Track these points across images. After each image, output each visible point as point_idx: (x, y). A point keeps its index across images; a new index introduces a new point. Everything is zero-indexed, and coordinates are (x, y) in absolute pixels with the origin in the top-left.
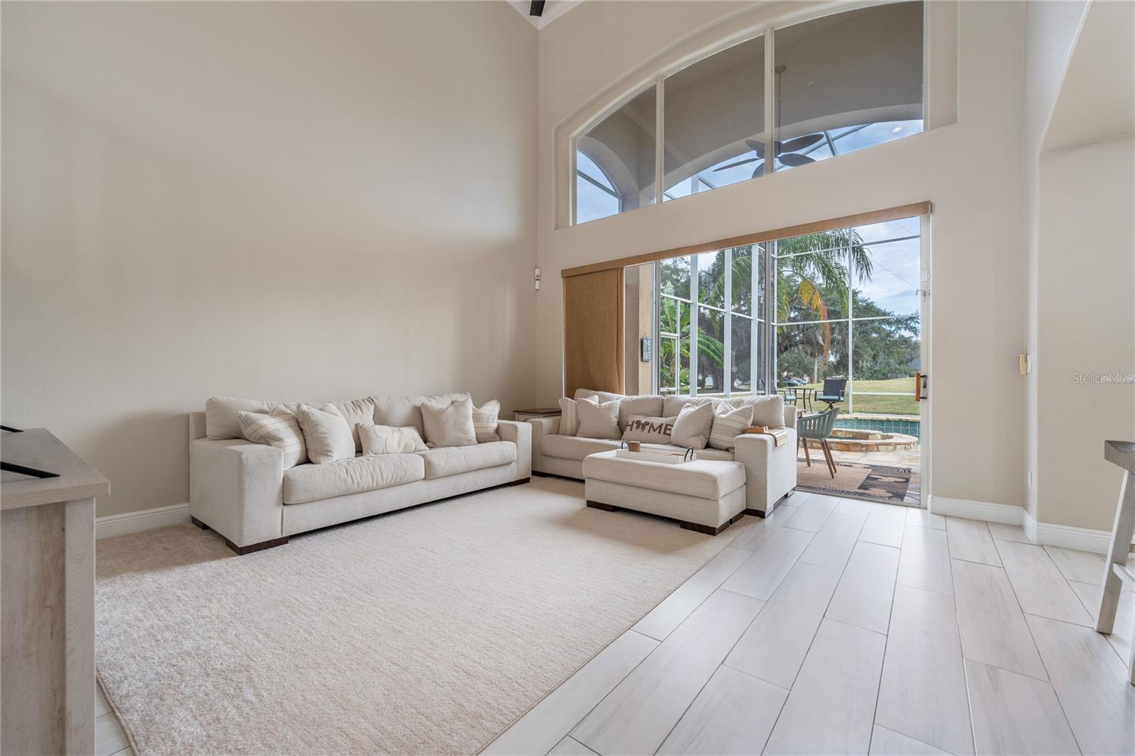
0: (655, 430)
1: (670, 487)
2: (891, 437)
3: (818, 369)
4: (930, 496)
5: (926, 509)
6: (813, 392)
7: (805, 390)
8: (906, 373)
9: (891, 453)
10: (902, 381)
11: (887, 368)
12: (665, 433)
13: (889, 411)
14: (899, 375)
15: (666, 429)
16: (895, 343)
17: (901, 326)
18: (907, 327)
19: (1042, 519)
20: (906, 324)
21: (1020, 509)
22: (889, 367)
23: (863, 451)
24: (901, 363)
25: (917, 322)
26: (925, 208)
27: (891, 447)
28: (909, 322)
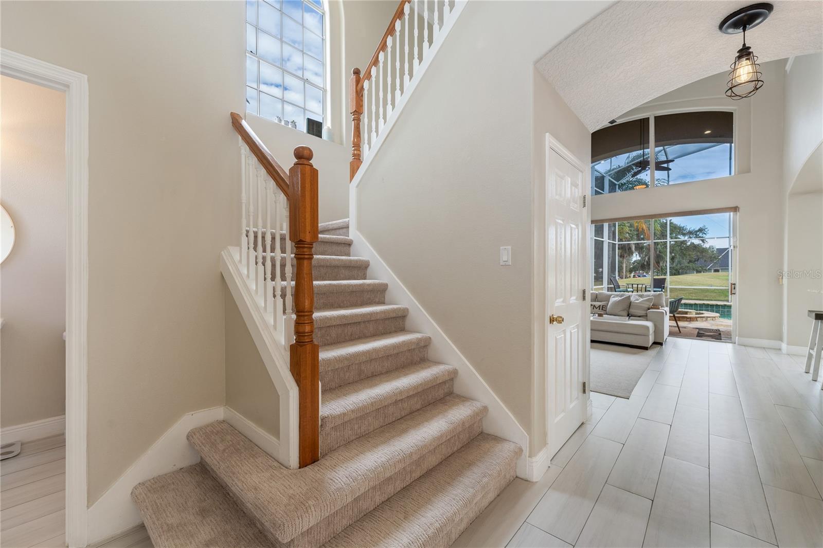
0: (596, 308)
1: (625, 331)
2: (702, 314)
3: (626, 266)
4: (737, 337)
5: (735, 343)
6: (644, 286)
7: (632, 285)
8: (694, 269)
9: (705, 322)
10: (690, 277)
11: (679, 265)
12: (602, 309)
13: (687, 297)
14: (688, 271)
15: (603, 307)
16: (688, 248)
17: (691, 236)
18: (697, 237)
19: (788, 344)
20: (696, 235)
21: (780, 342)
22: (680, 265)
23: (688, 321)
24: (690, 261)
25: (704, 233)
26: (735, 209)
27: (704, 319)
28: (698, 233)
